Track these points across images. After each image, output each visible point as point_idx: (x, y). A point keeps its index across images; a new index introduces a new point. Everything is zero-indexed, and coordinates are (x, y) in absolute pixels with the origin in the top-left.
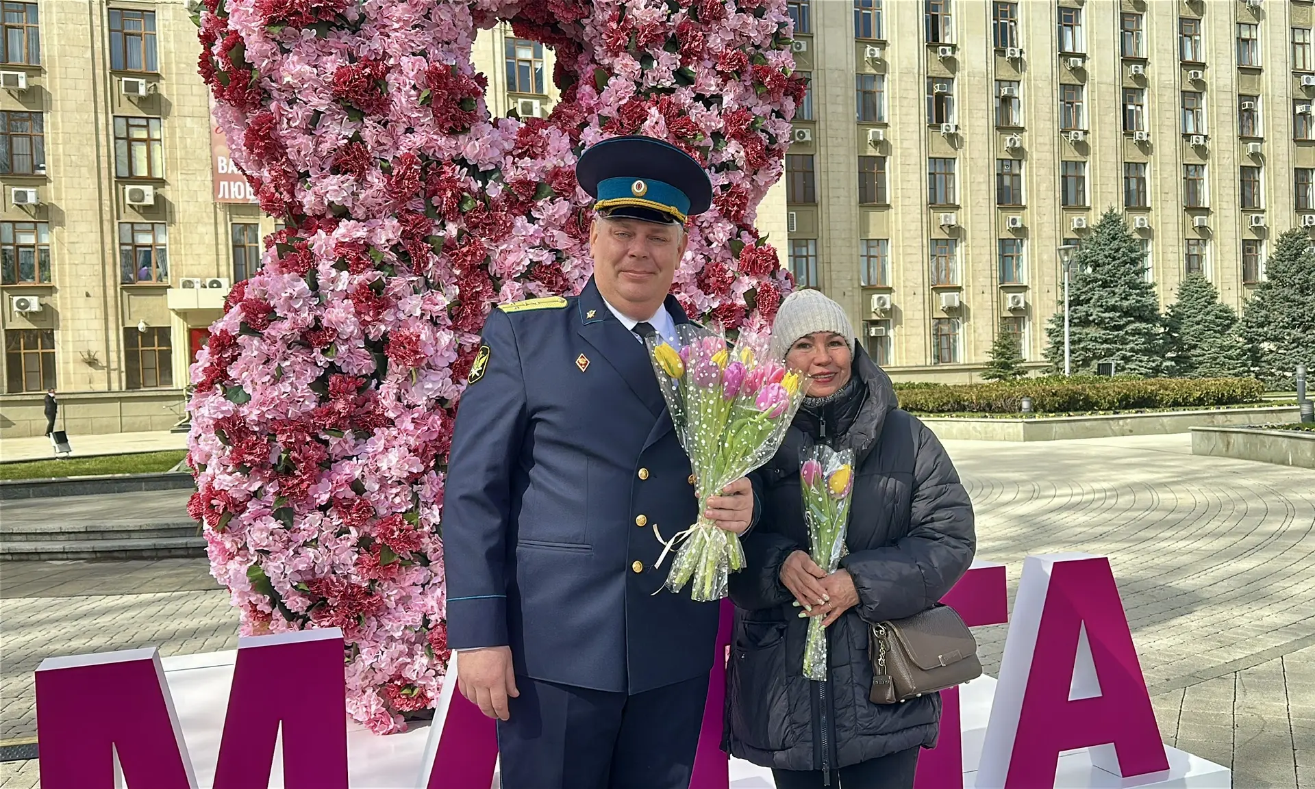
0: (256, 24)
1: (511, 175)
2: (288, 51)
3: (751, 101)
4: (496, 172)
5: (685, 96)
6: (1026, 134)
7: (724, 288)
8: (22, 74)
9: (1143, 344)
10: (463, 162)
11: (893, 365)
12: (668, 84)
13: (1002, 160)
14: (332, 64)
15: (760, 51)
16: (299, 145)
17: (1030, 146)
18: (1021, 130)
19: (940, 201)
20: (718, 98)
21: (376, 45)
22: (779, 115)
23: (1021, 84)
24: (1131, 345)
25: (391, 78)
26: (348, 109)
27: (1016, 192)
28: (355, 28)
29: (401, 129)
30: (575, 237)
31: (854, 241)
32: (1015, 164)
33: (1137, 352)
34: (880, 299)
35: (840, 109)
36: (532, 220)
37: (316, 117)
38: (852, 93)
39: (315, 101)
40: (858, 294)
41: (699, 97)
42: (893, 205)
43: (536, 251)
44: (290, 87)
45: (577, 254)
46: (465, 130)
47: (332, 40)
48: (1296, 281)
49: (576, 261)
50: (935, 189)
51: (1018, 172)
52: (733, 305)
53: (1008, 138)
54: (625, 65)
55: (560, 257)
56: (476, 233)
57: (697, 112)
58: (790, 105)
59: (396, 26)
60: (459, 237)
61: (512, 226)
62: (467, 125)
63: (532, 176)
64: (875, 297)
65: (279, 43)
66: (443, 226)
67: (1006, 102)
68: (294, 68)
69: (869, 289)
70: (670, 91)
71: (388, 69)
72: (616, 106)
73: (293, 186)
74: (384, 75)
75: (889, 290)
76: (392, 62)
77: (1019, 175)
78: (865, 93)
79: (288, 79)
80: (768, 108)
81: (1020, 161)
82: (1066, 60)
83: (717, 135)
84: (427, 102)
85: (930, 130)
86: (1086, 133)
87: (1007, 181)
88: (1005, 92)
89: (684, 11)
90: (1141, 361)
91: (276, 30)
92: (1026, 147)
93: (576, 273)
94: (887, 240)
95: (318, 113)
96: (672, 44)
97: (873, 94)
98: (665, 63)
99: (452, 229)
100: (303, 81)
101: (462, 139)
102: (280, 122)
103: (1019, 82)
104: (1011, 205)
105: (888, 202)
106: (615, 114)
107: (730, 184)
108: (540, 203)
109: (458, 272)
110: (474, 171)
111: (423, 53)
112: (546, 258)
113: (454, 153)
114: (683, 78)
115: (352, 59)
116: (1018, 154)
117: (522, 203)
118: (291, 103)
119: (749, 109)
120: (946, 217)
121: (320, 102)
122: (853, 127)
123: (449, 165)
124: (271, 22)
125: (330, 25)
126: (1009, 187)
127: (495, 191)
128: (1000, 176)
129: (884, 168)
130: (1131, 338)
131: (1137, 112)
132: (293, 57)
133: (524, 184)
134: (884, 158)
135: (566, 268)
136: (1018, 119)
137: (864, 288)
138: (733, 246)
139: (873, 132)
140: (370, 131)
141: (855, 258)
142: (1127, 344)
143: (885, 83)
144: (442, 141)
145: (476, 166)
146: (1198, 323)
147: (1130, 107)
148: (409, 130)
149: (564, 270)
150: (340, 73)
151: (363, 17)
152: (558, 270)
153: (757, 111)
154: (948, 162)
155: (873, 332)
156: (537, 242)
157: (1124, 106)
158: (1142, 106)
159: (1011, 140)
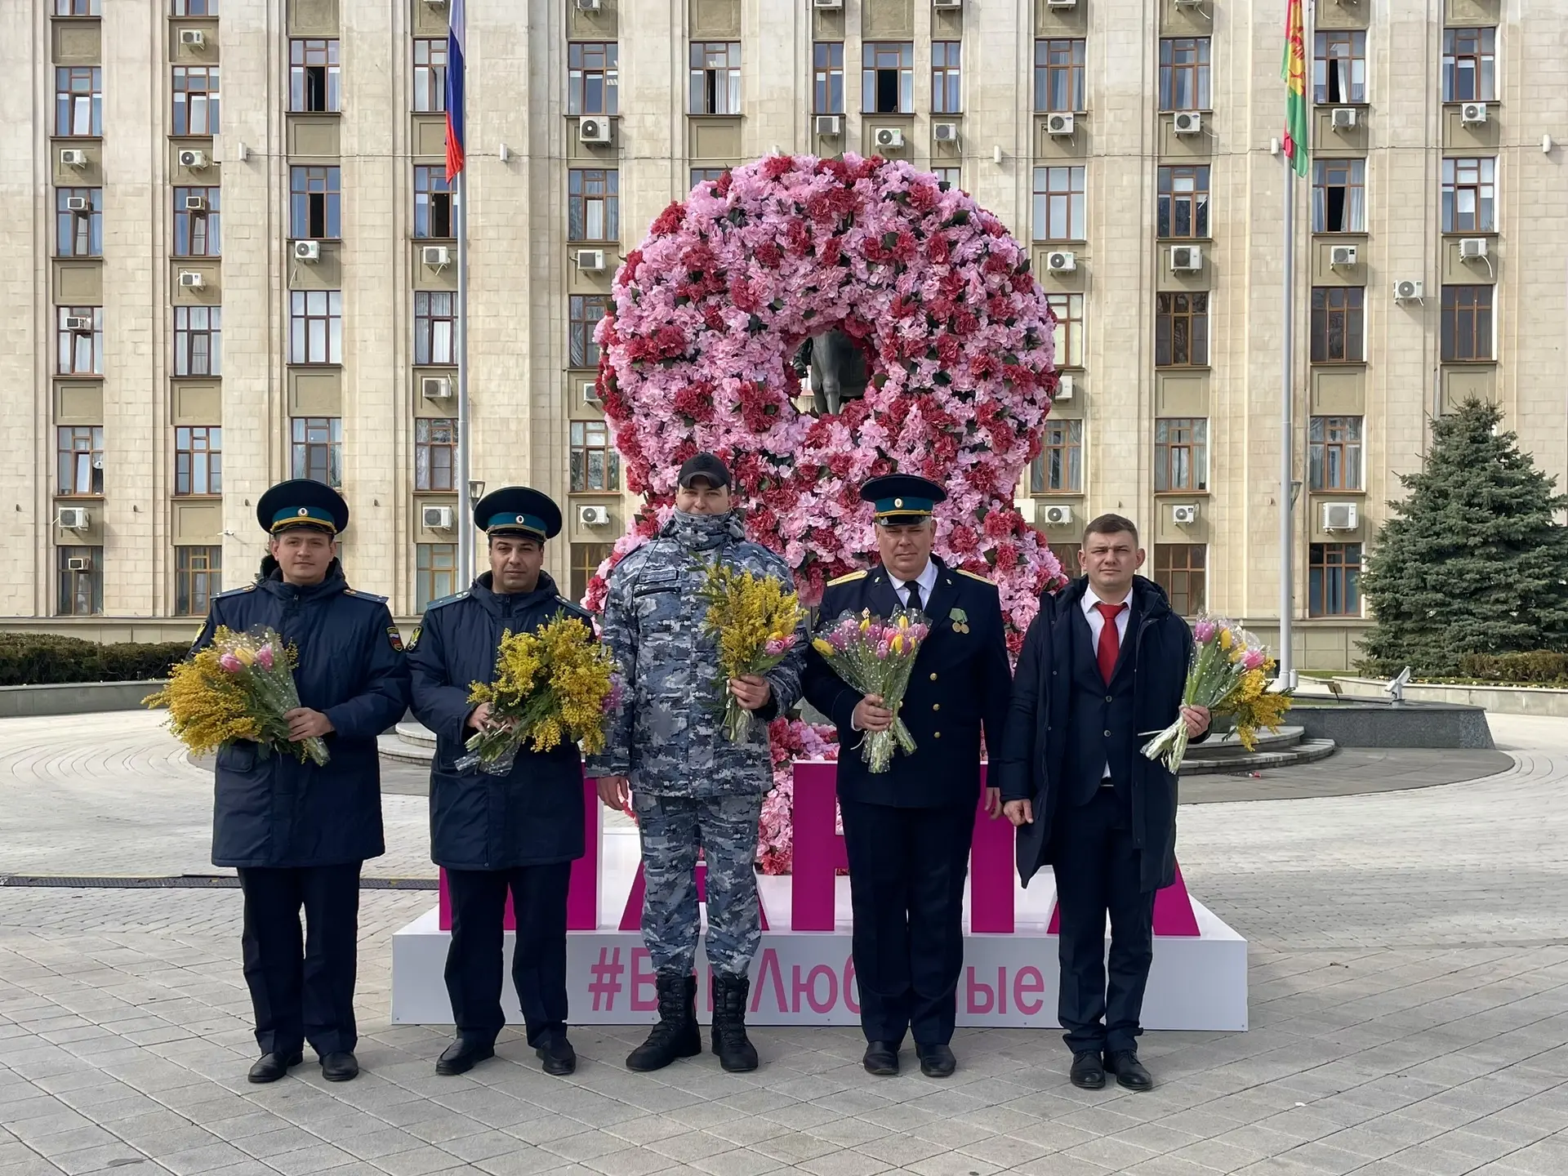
0: (625, 362)
1: (801, 461)
2: (646, 379)
3: (1003, 393)
4: (790, 460)
5: (942, 394)
7: (969, 547)
8: (599, 252)
10: (764, 452)
12: (928, 385)
14: (675, 387)
15: (1013, 352)
16: (650, 445)
20: (970, 395)
21: (706, 371)
22: (1032, 402)
25: (715, 394)
26: (686, 418)
28: (693, 360)
29: (722, 430)
30: (846, 507)
36: (814, 495)
37: (662, 426)
39: (661, 413)
41: (955, 394)
43: (816, 519)
44: (645, 405)
45: (848, 520)
46: (766, 430)
47: (675, 369)
49: (846, 527)
52: (978, 561)
54: (897, 371)
55: (835, 522)
56: (771, 506)
57: (954, 407)
58: (1040, 394)
59: (721, 356)
60: (758, 509)
61: (797, 499)
62: (767, 426)
63: (816, 463)
65: (641, 374)
66: (748, 500)
68: (650, 392)
70: (931, 390)
71: (715, 388)
72: (888, 403)
73: (647, 473)
74: (710, 392)
76: (717, 383)
79: (644, 400)
80: (1017, 398)
83: (971, 424)
84: (738, 409)
89: (942, 327)
91: (637, 367)
93: (847, 535)
95: (663, 423)
96: (932, 354)
98: (928, 367)
99: (753, 503)
100: (654, 401)
101: (765, 436)
102: (638, 430)
106: (887, 410)
107: (979, 462)
108: (820, 482)
109: (757, 535)
110: (774, 459)
111: (739, 376)
112: (822, 523)
113: (759, 446)
114: (942, 379)
115: (690, 382)
117: (808, 482)
118: (646, 416)
119: (1000, 401)
121: (665, 416)
123: (754, 455)
124: (635, 360)
125: (674, 360)
127: (786, 473)
132: (649, 384)
133: (809, 468)
135: (838, 531)
138: (980, 512)
140: (699, 433)
144: (750, 438)
145: (775, 455)
148: (728, 431)
149: (837, 533)
150: (679, 394)
151: (698, 352)
152: (832, 533)
153: (1006, 402)
156: (817, 511)
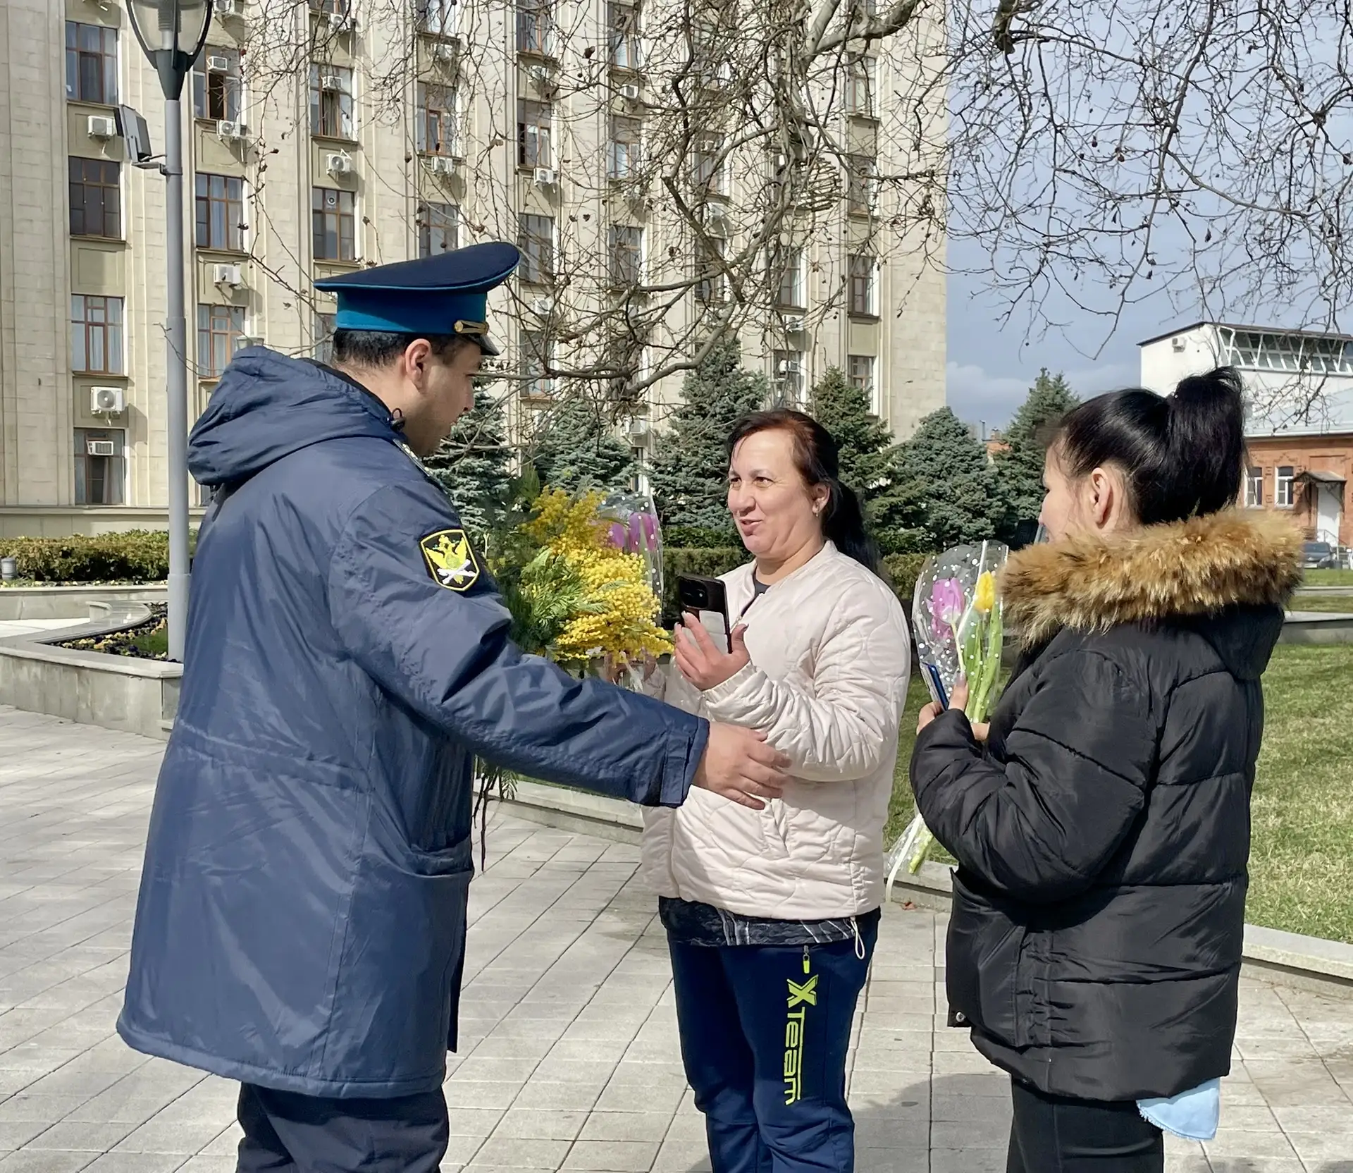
6: (361, 154)
9: (477, 489)
11: (128, 504)
13: (324, 189)
17: (368, 174)
18: (352, 146)
19: (216, 245)
23: (355, 74)
24: (461, 490)
27: (347, 241)
31: (60, 296)
32: (345, 198)
33: (470, 501)
34: (103, 394)
35: (35, 75)
38: (58, 51)
40: (65, 387)
42: (131, 242)
48: (718, 410)
50: (208, 223)
51: (349, 211)
53: (331, 156)
64: (96, 391)
67: (331, 97)
69: (85, 377)
75: (123, 381)
77: (352, 216)
78: (83, 54)
81: (353, 194)
82: (427, 45)
85: (199, 129)
86: (458, 162)
87: (331, 223)
88: (327, 83)
90: (473, 515)
92: (362, 173)
94: (122, 298)
97: (99, 58)
103: (351, 70)
104: (337, 261)
105: (123, 238)
116: (349, 183)
120: (222, 271)
122: (59, 109)
126: (334, 234)
128: (319, 214)
129: (116, 180)
130: (460, 480)
131: (542, 139)
134: (118, 164)
136: (350, 128)
137: (77, 376)
139: (94, 121)
141: (61, 326)
142: (455, 488)
143: (119, 43)
146: (572, 463)
147: (531, 129)
154: (232, 183)
155: (93, 448)
157: (522, 127)
158: (549, 130)
159: (335, 159)
